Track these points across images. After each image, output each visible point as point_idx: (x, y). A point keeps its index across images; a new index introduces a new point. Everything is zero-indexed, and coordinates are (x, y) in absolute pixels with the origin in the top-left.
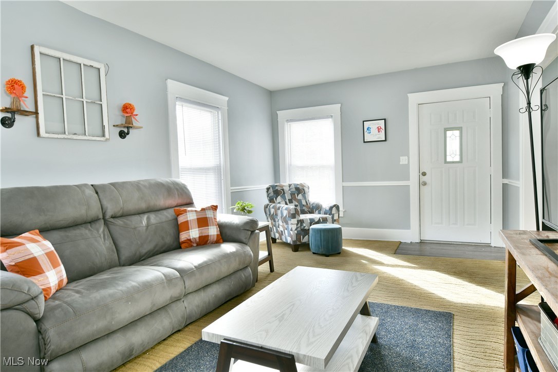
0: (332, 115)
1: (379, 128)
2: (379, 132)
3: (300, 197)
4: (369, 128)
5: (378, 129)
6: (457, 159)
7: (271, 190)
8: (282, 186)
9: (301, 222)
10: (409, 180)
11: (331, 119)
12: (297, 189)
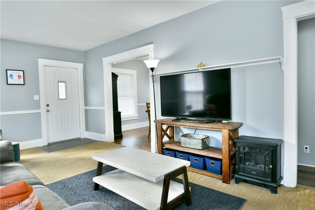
1: (19, 76)
6: (64, 97)
10: (40, 109)
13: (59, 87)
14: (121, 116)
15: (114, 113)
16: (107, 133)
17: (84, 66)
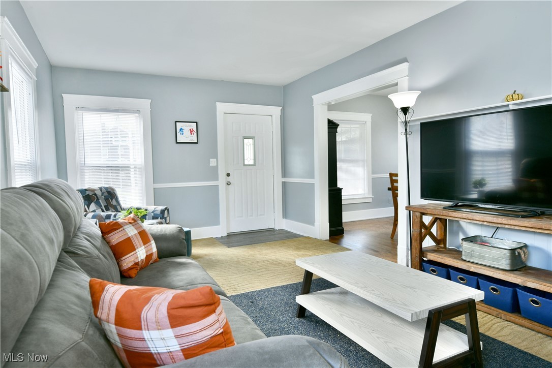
0: (140, 110)
1: (192, 130)
2: (191, 134)
3: (114, 202)
4: (181, 129)
6: (251, 162)
8: (93, 191)
10: (218, 181)
12: (109, 193)
13: (245, 145)
14: (341, 196)
15: (329, 191)
16: (317, 223)
17: (283, 111)
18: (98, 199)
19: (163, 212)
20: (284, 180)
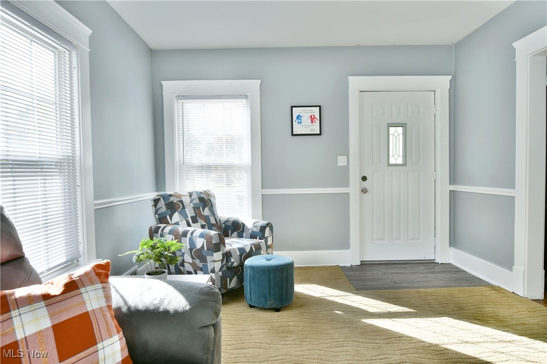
0: (248, 94)
1: (313, 117)
2: (312, 122)
3: (206, 212)
4: (299, 116)
5: (312, 119)
6: (401, 161)
7: (162, 203)
8: (179, 196)
9: (227, 255)
10: (349, 187)
11: (244, 101)
12: (201, 200)
13: (391, 137)
17: (453, 83)
18: (184, 207)
19: (263, 229)
20: (453, 188)
